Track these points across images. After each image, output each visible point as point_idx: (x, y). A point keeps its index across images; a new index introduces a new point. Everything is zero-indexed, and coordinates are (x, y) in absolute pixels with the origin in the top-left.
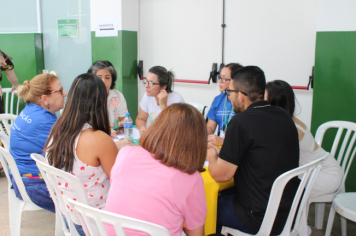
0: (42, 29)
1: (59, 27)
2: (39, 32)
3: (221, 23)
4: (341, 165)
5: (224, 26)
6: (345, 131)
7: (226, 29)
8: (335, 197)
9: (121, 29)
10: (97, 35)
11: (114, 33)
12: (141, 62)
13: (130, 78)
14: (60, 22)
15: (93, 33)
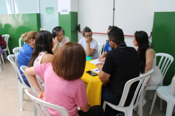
0: (40, 11)
1: (47, 11)
2: (38, 13)
3: (113, 8)
4: (162, 72)
5: (114, 9)
6: (164, 58)
7: (115, 11)
8: (157, 88)
9: (70, 11)
10: (61, 14)
11: (68, 13)
12: (79, 25)
13: (75, 32)
14: (47, 8)
15: (59, 13)
